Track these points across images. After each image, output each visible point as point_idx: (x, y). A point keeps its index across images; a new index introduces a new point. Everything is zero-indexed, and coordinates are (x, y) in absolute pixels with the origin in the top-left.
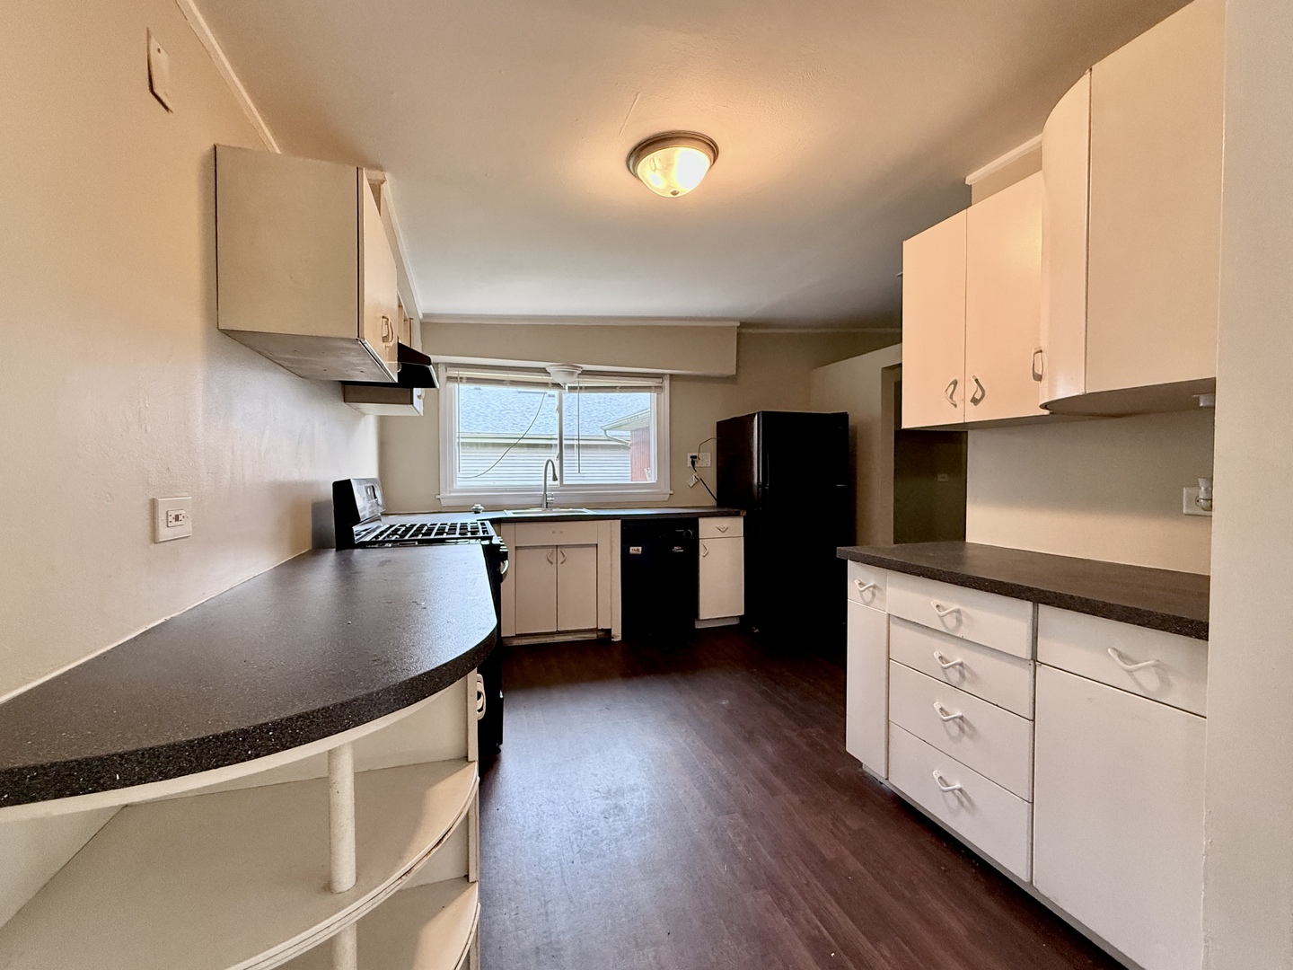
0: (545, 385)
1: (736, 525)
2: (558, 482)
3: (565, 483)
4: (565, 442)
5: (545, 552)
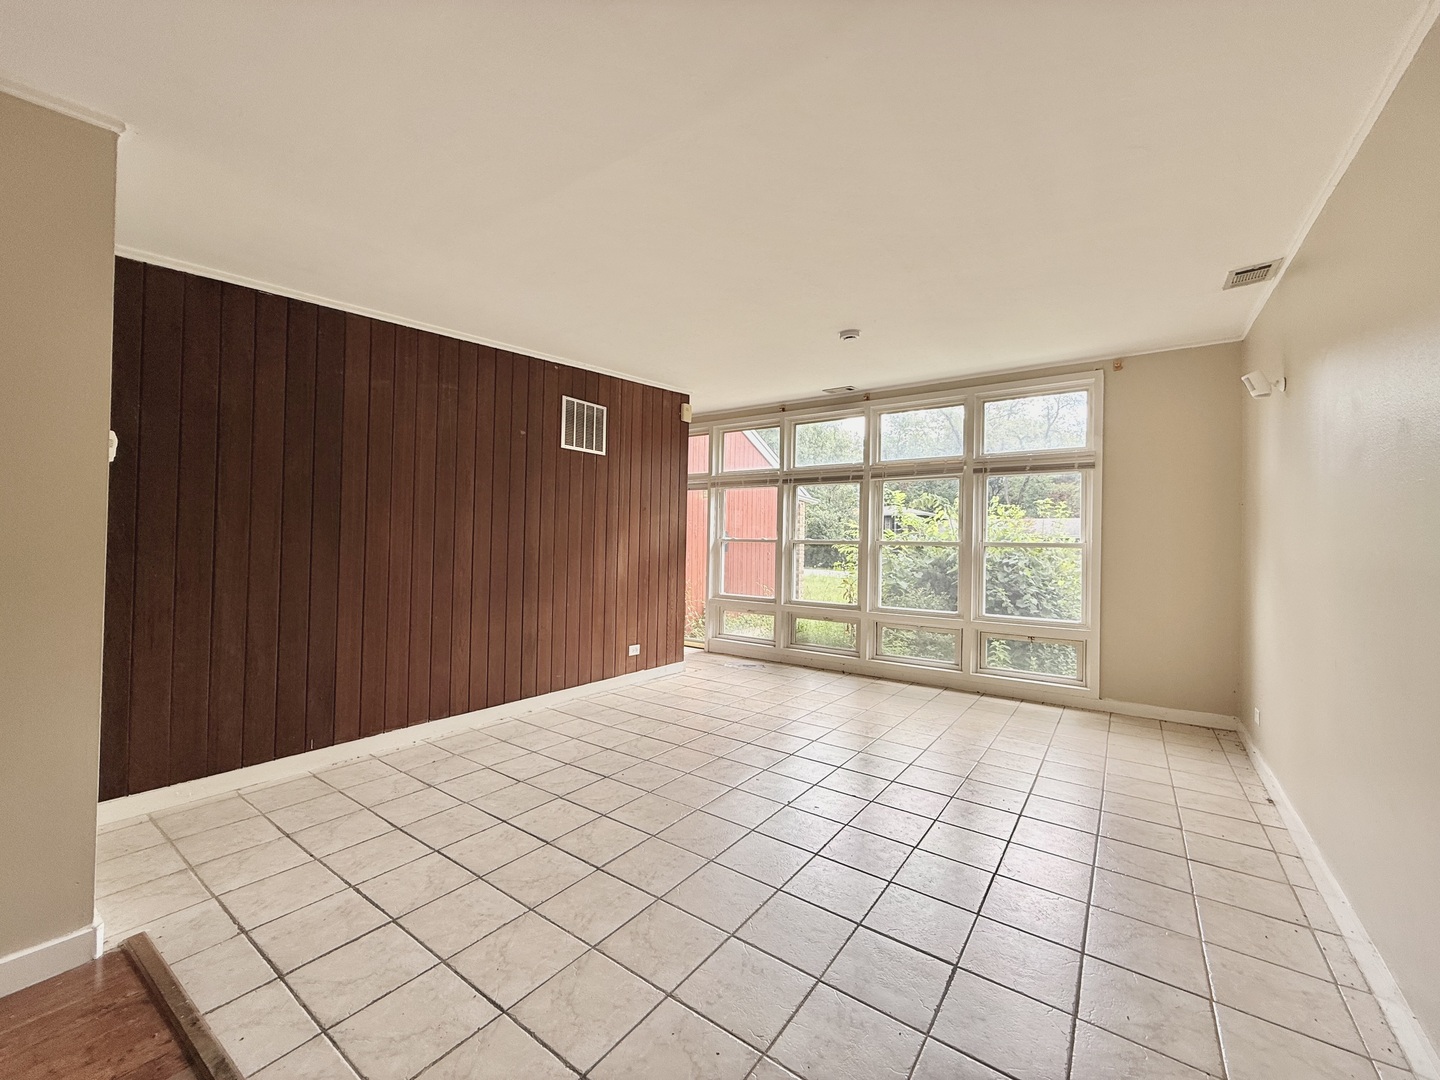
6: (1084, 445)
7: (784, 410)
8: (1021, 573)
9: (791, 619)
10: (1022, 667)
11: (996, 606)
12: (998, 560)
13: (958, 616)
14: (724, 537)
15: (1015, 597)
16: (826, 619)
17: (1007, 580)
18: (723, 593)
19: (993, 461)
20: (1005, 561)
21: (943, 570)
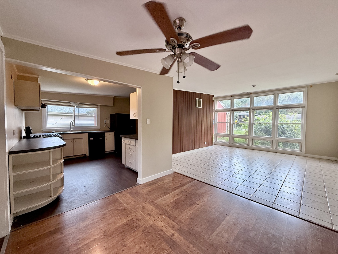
0: (70, 106)
1: (113, 134)
2: (74, 126)
3: (75, 126)
4: (75, 115)
5: (71, 140)
6: (302, 103)
7: (232, 96)
8: (286, 129)
9: (233, 138)
10: (286, 147)
11: (280, 135)
12: (280, 126)
13: (272, 137)
14: (218, 122)
15: (284, 134)
16: (241, 138)
17: (282, 130)
18: (217, 133)
19: (281, 106)
20: (282, 126)
21: (266, 128)
